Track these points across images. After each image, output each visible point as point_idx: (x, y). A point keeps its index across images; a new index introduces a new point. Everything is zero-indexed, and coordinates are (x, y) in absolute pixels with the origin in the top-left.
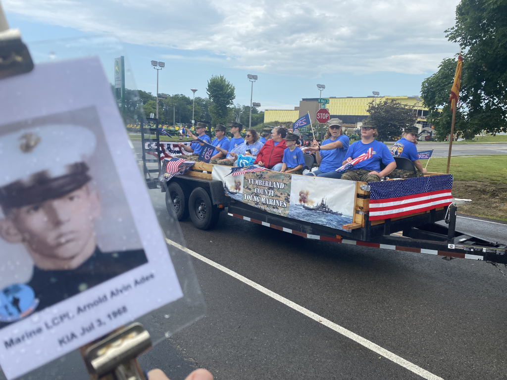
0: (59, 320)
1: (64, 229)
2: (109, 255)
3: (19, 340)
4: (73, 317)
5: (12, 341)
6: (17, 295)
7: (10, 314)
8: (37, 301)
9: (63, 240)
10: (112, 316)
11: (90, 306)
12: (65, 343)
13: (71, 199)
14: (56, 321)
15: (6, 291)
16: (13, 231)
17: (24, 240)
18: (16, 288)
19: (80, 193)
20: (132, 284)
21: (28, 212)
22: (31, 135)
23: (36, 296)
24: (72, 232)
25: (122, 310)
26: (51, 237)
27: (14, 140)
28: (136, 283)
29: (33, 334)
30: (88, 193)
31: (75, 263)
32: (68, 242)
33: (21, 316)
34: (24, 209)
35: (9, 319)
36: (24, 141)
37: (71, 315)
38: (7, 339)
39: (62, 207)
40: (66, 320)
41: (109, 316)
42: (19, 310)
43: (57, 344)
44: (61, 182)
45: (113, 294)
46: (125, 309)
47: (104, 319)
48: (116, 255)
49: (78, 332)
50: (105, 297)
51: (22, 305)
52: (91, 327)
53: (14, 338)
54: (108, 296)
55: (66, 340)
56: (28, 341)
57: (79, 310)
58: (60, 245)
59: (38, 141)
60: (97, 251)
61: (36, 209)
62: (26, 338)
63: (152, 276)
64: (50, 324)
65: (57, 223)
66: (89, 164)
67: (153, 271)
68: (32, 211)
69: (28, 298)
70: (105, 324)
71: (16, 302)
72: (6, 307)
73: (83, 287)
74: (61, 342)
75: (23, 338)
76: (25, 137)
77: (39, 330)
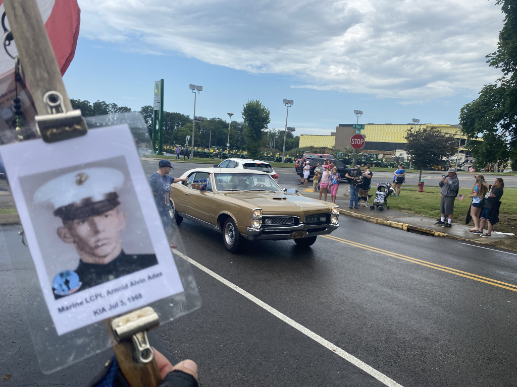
0: (95, 297)
1: (101, 236)
2: (131, 256)
3: (67, 308)
4: (104, 297)
5: (63, 308)
6: (68, 278)
7: (63, 290)
8: (81, 283)
9: (100, 244)
10: (131, 300)
11: (116, 290)
12: (98, 314)
13: (106, 216)
14: (92, 298)
15: (62, 275)
16: (68, 235)
17: (74, 242)
18: (68, 273)
19: (112, 213)
20: (147, 279)
21: (78, 223)
22: (83, 174)
23: (81, 280)
24: (106, 239)
25: (138, 296)
26: (92, 241)
27: (72, 177)
28: (149, 278)
29: (77, 305)
30: (118, 213)
31: (107, 260)
32: (103, 245)
33: (70, 292)
34: (76, 221)
35: (62, 293)
36: (78, 178)
37: (103, 296)
38: (60, 307)
39: (100, 221)
40: (99, 298)
41: (129, 299)
42: (69, 288)
43: (93, 314)
44: (100, 205)
45: (132, 284)
46: (140, 296)
47: (125, 300)
48: (135, 257)
49: (107, 307)
50: (127, 285)
51: (71, 285)
52: (116, 305)
53: (65, 307)
54: (129, 285)
55: (98, 312)
56: (73, 310)
57: (109, 293)
58: (97, 247)
59: (87, 178)
60: (122, 253)
61: (83, 222)
62: (72, 307)
63: (161, 274)
64: (88, 300)
65: (96, 232)
66: (118, 193)
67: (162, 271)
68: (81, 223)
69: (75, 281)
70: (126, 304)
71: (67, 282)
72: (61, 285)
73: (111, 277)
74: (95, 313)
75: (70, 307)
76: (80, 175)
77: (81, 303)
